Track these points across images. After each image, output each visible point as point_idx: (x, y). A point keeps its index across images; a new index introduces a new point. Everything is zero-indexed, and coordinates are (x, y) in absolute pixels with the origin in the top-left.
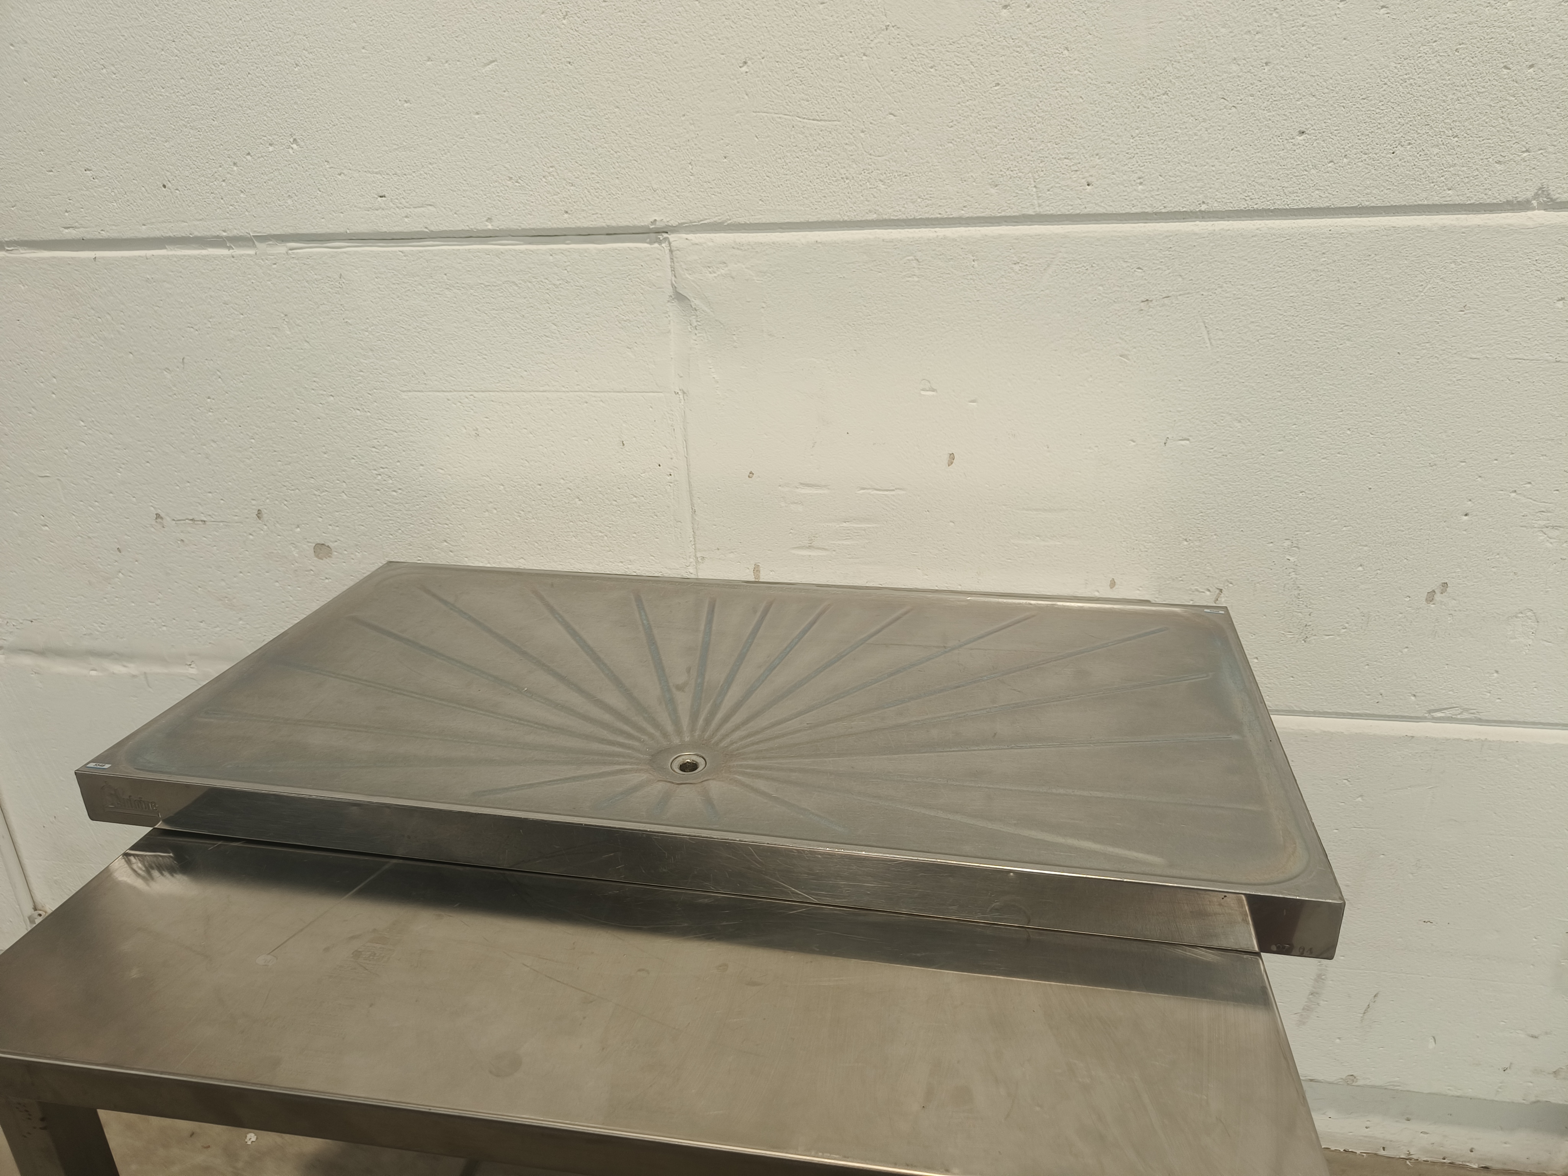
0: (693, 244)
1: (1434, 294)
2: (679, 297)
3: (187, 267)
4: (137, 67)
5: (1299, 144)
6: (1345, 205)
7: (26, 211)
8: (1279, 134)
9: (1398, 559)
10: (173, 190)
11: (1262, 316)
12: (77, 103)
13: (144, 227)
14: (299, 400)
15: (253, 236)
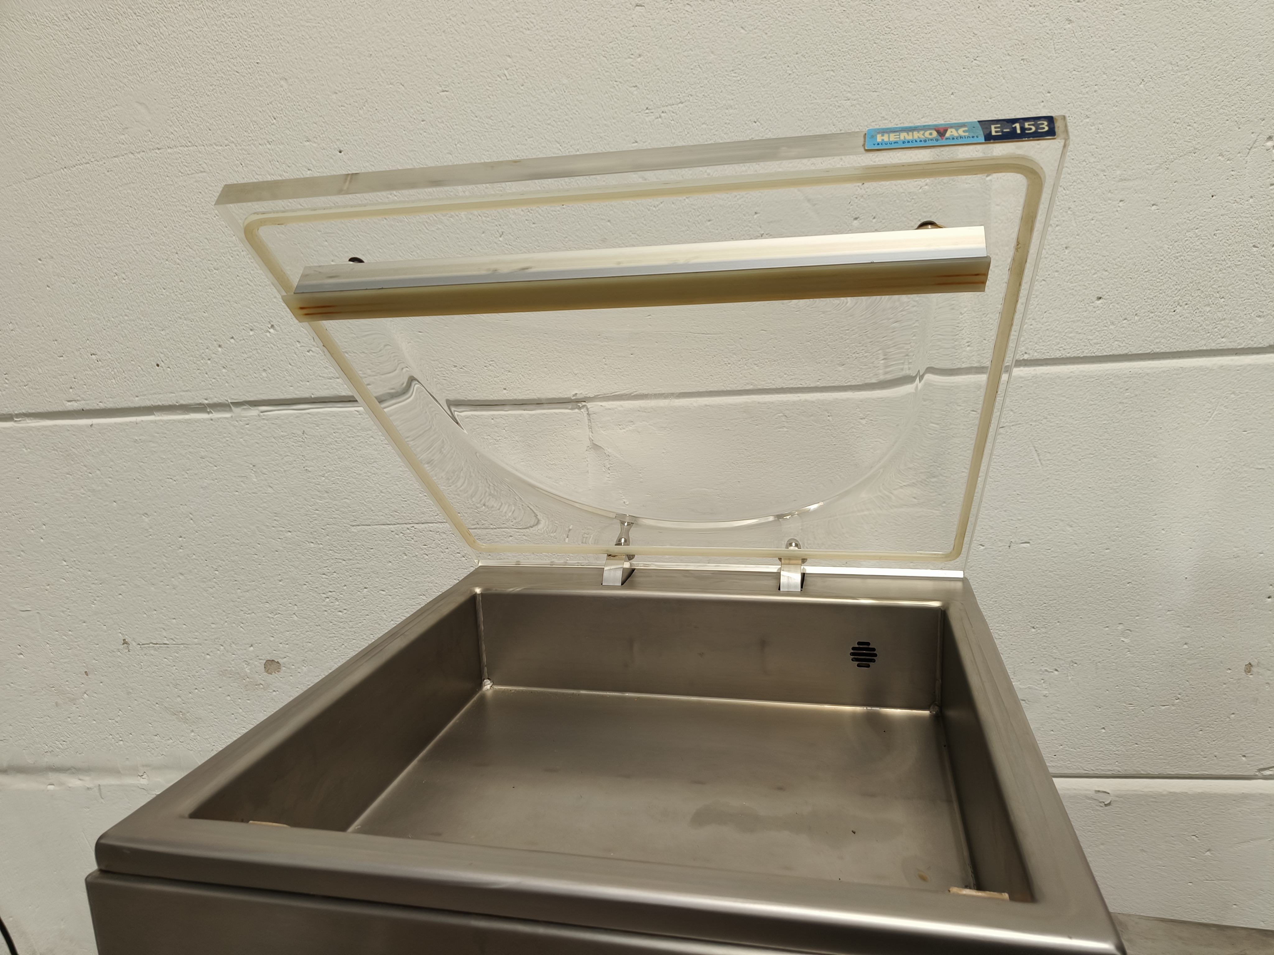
0: (605, 410)
1: (1221, 419)
2: (595, 447)
3: (171, 429)
4: (144, 274)
5: (1098, 307)
6: (1140, 352)
7: (37, 389)
8: (1082, 300)
9: (1217, 637)
10: (165, 368)
11: (1082, 440)
12: (90, 303)
13: (137, 398)
14: (260, 536)
15: (231, 403)
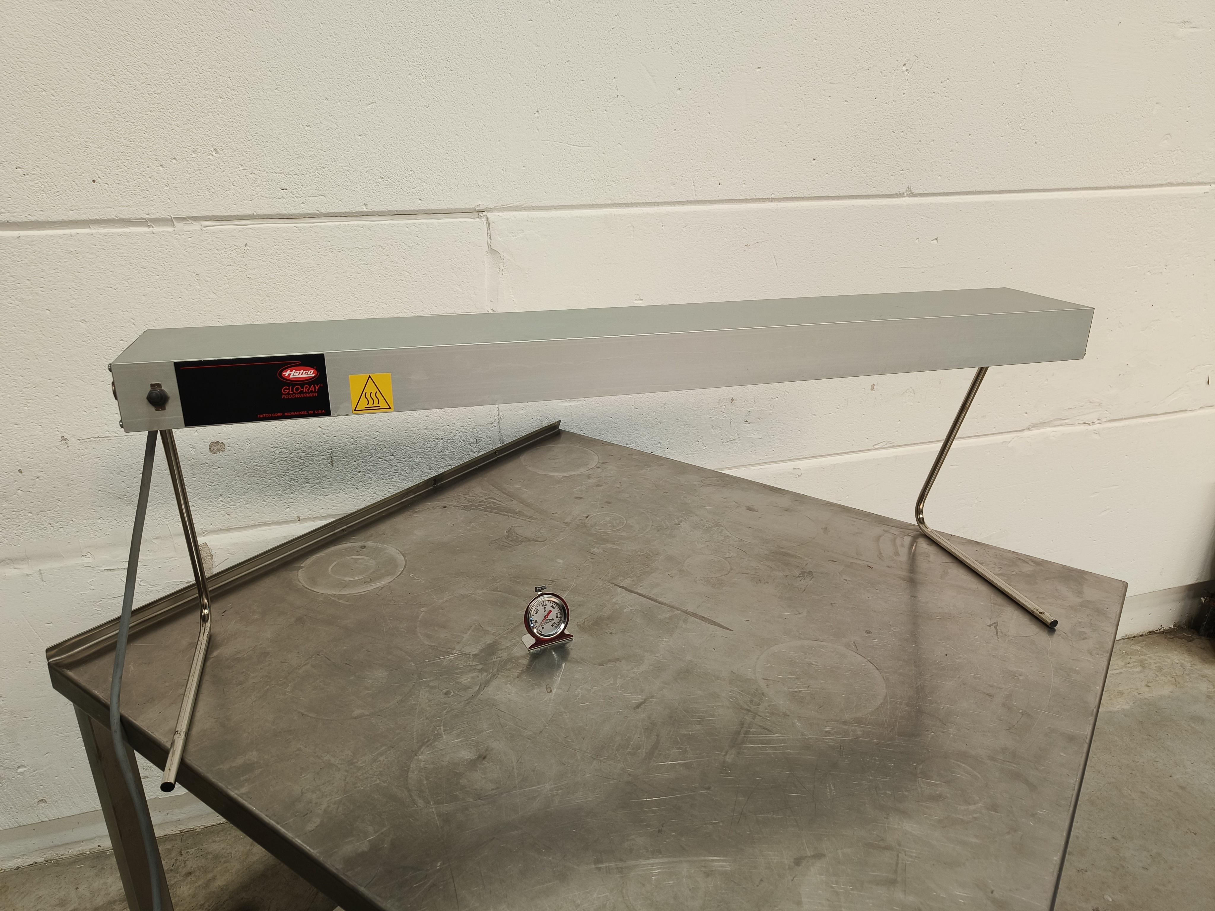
0: (503, 219)
2: (492, 251)
3: (110, 242)
5: (813, 165)
8: (805, 160)
10: (102, 184)
15: (174, 218)
